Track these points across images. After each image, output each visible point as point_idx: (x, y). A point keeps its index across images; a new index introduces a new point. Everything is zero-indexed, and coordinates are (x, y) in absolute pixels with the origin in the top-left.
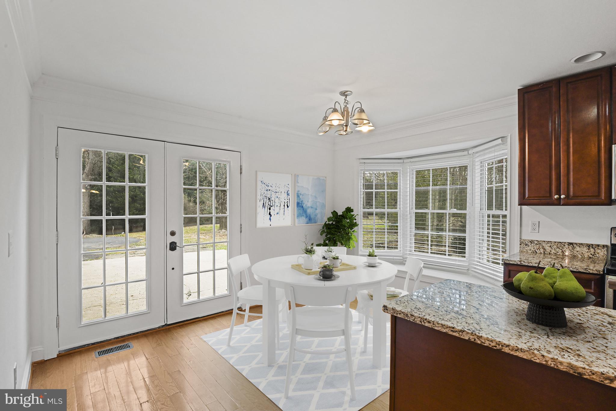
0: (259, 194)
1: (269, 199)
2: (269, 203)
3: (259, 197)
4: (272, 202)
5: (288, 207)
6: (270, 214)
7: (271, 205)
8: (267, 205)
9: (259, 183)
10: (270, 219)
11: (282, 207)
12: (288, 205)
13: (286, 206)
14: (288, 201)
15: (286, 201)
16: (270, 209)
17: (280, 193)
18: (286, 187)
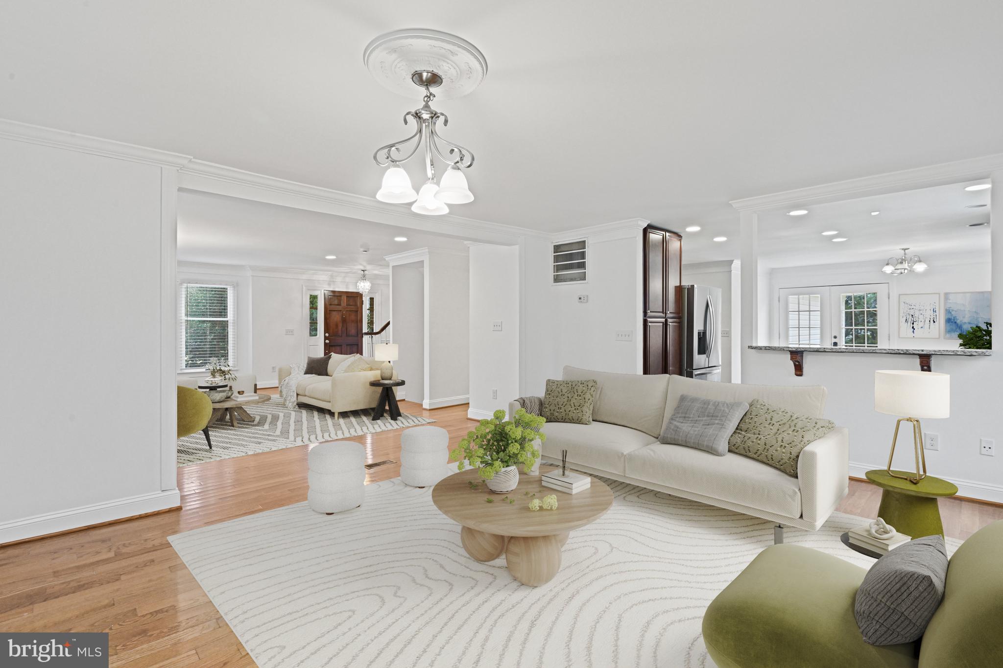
0: (902, 311)
1: (912, 316)
2: (913, 319)
3: (901, 314)
4: (915, 318)
5: (934, 322)
6: (913, 328)
7: (915, 320)
8: (910, 320)
9: (902, 304)
10: (913, 332)
11: (927, 322)
12: (935, 321)
13: (932, 322)
14: (935, 317)
15: (932, 317)
16: (913, 324)
17: (924, 311)
18: (931, 305)
